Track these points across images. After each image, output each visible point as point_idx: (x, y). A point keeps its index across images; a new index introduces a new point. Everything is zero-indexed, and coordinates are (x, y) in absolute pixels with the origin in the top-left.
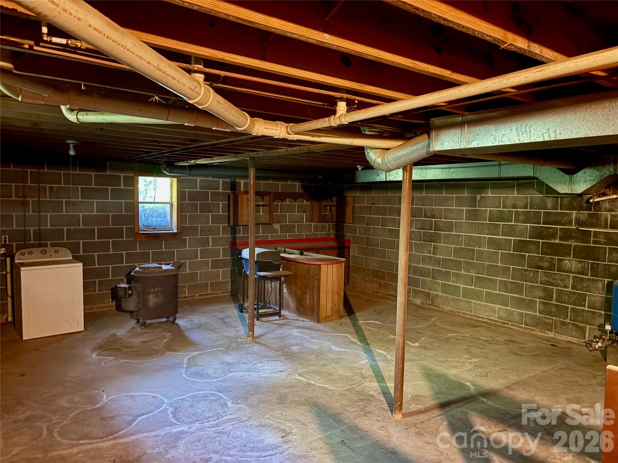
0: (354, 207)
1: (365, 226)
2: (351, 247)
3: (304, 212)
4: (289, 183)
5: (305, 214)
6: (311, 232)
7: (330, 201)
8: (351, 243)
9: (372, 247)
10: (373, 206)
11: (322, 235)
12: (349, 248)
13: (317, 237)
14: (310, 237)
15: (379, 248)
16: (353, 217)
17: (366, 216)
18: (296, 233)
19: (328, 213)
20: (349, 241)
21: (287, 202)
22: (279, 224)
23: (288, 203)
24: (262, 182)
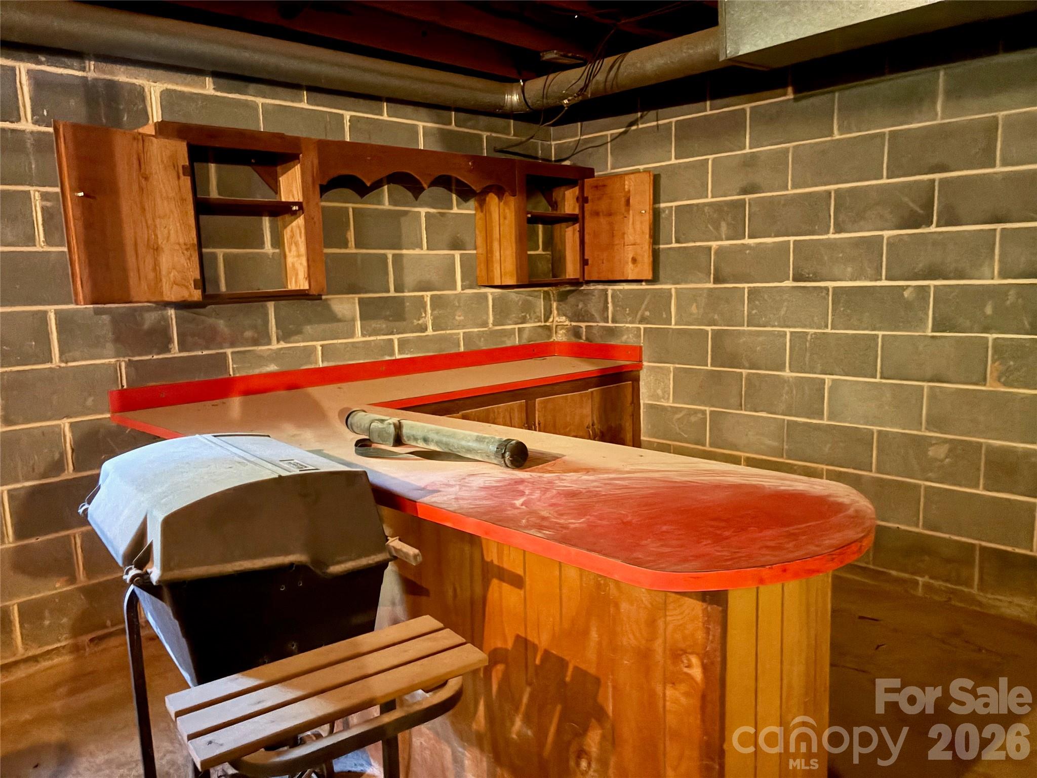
0: (656, 214)
1: (711, 285)
2: (643, 375)
3: (456, 245)
4: (385, 117)
5: (457, 254)
6: (485, 324)
7: (544, 202)
8: (644, 357)
9: (745, 372)
10: (747, 197)
11: (526, 335)
12: (636, 380)
13: (509, 343)
14: (483, 345)
15: (787, 373)
16: (656, 255)
17: (714, 244)
18: (430, 332)
19: (540, 251)
20: (636, 352)
21: (380, 202)
22: (356, 296)
23: (386, 205)
24: (260, 101)
